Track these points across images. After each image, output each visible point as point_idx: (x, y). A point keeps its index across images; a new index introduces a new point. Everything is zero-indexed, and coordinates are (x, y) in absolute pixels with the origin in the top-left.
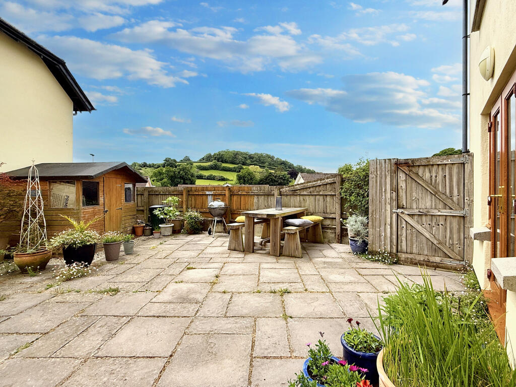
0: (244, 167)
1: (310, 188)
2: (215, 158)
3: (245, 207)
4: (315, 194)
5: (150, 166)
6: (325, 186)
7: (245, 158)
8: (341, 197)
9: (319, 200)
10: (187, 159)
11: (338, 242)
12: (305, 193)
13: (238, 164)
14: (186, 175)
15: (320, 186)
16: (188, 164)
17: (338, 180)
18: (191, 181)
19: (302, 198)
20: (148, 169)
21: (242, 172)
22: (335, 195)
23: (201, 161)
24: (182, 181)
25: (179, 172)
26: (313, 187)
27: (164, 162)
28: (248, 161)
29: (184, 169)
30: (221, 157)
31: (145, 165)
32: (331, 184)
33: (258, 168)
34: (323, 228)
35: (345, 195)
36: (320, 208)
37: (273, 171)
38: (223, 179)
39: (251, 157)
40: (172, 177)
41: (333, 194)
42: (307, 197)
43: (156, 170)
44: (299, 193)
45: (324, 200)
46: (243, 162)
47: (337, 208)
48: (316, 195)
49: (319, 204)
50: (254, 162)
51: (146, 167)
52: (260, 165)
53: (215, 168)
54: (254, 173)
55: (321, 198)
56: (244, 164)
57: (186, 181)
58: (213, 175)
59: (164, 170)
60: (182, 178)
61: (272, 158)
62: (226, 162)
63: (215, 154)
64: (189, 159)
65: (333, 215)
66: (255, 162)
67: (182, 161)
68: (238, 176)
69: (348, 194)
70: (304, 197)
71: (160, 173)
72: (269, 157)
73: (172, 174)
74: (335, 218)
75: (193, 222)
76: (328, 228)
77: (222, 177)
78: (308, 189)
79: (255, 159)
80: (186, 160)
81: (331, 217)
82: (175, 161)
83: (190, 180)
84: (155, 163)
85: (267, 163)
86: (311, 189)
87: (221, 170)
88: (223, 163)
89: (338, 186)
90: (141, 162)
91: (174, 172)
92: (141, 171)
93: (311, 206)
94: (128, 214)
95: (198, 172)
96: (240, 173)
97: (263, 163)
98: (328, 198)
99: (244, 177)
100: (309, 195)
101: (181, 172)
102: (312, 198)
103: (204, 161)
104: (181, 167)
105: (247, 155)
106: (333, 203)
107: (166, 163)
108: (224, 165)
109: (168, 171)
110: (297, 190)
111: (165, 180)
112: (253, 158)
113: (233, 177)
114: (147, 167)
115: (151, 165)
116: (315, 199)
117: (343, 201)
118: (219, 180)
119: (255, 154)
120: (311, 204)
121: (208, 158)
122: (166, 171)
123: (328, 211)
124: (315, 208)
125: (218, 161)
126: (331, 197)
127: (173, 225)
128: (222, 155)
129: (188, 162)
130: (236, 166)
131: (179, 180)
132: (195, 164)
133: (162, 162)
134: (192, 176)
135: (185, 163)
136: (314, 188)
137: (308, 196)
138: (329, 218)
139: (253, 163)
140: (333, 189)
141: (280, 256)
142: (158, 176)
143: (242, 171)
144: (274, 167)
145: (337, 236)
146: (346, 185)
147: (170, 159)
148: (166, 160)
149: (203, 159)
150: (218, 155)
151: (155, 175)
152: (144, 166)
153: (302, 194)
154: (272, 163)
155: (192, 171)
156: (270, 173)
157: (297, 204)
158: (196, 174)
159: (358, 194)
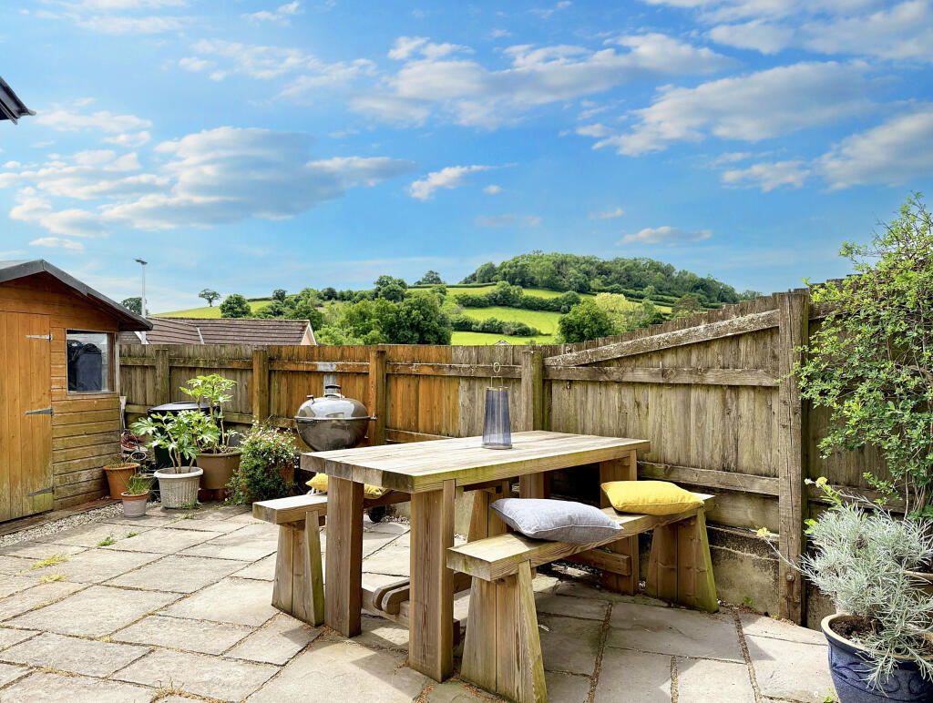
0: (582, 298)
1: (661, 353)
2: (505, 274)
3: (432, 420)
4: (686, 379)
5: (342, 298)
6: (729, 349)
7: (587, 273)
8: (803, 401)
9: (701, 410)
10: (433, 279)
11: (790, 617)
12: (641, 375)
13: (566, 290)
14: (425, 319)
15: (707, 344)
16: (433, 292)
17: (787, 318)
18: (440, 337)
19: (628, 396)
20: (339, 305)
21: (575, 313)
22: (776, 388)
23: (468, 282)
24: (417, 335)
25: (409, 313)
26: (675, 349)
27: (375, 287)
28: (596, 283)
29: (421, 305)
30: (520, 273)
31: (331, 295)
32: (757, 335)
33: (619, 300)
34: (714, 537)
35: (823, 393)
36: (709, 442)
37: (668, 310)
38: (524, 332)
39: (603, 271)
40: (392, 324)
41: (767, 382)
42: (651, 394)
43: (353, 308)
44: (615, 377)
45: (726, 411)
46: (581, 286)
47: (783, 450)
48: (688, 386)
49: (701, 428)
50: (610, 284)
51: (333, 300)
52: (631, 291)
53: (504, 301)
54: (608, 314)
55: (713, 399)
56: (584, 289)
57: (428, 336)
58: (499, 320)
59: (373, 306)
60: (415, 327)
61: (667, 271)
62: (533, 285)
63: (503, 265)
64: (438, 279)
65: (767, 480)
66: (616, 285)
67: (419, 283)
68: (562, 322)
69: (834, 387)
70: (640, 394)
71: (364, 316)
72: (657, 268)
73: (391, 316)
74: (777, 498)
75: (257, 467)
76: (743, 542)
77: (520, 325)
78: (655, 361)
79: (613, 276)
80: (431, 282)
81: (756, 489)
82: (402, 284)
83: (436, 333)
84: (354, 290)
85: (650, 287)
86: (669, 360)
87: (518, 308)
88: (524, 287)
89: (788, 346)
90: (321, 288)
91: (397, 313)
92: (320, 310)
93: (667, 435)
94: (82, 429)
95: (458, 313)
96: (569, 316)
97: (640, 286)
98: (746, 403)
99: (581, 326)
100: (659, 385)
101: (414, 312)
102: (673, 398)
103: (475, 284)
104: (413, 300)
105: (592, 264)
106: (769, 423)
107: (379, 290)
108: (528, 293)
109: (383, 310)
110: (608, 363)
111: (375, 333)
112: (607, 272)
113: (548, 326)
114: (336, 299)
115: (346, 295)
116: (687, 406)
117: (810, 420)
118: (514, 334)
119: (616, 262)
120: (667, 424)
121: (487, 275)
122: (377, 310)
123: (745, 461)
124: (687, 443)
125: (513, 283)
126: (760, 398)
127: (201, 472)
128: (523, 266)
129: (435, 286)
130: (560, 295)
131: (409, 334)
132: (452, 293)
133: (372, 288)
134: (443, 322)
135: (428, 290)
136: (682, 355)
137: (655, 389)
138: (750, 495)
139: (610, 287)
140: (769, 363)
141: (446, 678)
142: (359, 322)
143: (574, 308)
144: (673, 298)
145: (783, 587)
146: (828, 342)
147: (391, 278)
148: (381, 282)
149: (473, 278)
150: (510, 267)
151: (351, 319)
152: (330, 298)
153: (629, 377)
154: (668, 285)
155: (443, 310)
156: (659, 315)
157: (610, 423)
158: (453, 318)
159: (888, 391)
